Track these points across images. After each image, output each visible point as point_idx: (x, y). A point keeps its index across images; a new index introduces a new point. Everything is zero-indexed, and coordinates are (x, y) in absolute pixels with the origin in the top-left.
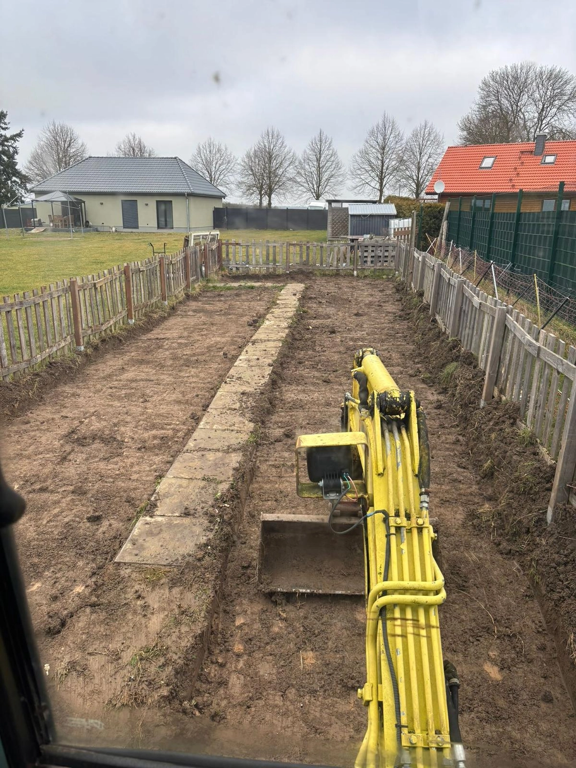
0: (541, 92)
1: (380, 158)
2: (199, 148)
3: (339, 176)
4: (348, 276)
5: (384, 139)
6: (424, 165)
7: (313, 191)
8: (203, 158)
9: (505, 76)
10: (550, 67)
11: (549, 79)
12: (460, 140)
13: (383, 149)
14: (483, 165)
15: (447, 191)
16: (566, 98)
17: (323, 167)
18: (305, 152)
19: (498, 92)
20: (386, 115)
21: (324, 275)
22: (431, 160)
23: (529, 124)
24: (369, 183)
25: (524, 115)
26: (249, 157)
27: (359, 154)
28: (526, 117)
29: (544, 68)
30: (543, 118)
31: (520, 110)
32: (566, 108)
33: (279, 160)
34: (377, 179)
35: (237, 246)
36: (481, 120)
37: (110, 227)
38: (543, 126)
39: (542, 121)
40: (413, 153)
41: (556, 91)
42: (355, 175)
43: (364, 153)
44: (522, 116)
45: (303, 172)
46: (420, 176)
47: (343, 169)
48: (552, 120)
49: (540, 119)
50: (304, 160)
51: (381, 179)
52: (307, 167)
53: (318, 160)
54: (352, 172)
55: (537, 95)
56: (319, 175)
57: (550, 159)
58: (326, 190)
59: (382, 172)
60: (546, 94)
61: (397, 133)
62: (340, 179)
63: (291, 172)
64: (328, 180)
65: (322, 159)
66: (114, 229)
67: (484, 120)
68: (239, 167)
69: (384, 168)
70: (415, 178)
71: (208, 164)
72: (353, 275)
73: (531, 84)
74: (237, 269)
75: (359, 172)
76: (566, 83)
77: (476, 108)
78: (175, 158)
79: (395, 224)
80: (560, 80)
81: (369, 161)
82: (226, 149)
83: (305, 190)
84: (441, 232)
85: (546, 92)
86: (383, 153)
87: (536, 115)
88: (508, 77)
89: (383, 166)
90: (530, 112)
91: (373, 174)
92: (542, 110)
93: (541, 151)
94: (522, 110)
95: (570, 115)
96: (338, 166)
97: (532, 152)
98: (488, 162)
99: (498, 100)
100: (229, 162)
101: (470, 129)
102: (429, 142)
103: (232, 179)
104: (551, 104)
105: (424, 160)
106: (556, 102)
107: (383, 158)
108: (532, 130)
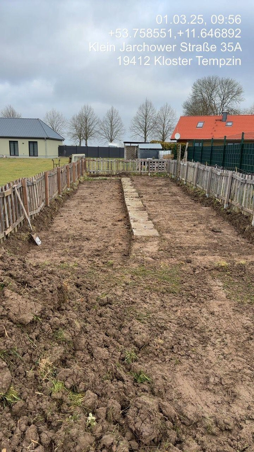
0: (223, 90)
1: (145, 121)
2: (47, 114)
3: (122, 130)
4: (146, 175)
5: (147, 111)
6: (166, 125)
7: (108, 138)
8: (49, 119)
9: (204, 82)
10: (226, 78)
11: (226, 84)
12: (183, 113)
13: (146, 116)
14: (198, 126)
15: (181, 138)
16: (235, 93)
17: (114, 125)
18: (104, 117)
19: (201, 90)
20: (147, 100)
21: (135, 175)
22: (170, 123)
23: (217, 106)
24: (139, 134)
25: (214, 102)
26: (74, 119)
27: (133, 119)
28: (216, 103)
29: (224, 78)
30: (224, 103)
31: (213, 99)
32: (235, 99)
33: (91, 121)
34: (143, 132)
35: (94, 161)
36: (193, 104)
37: (3, 155)
38: (224, 107)
39: (223, 105)
40: (161, 119)
41: (230, 90)
42: (132, 130)
43: (137, 119)
44: (213, 102)
45: (103, 128)
46: (164, 131)
47: (124, 127)
48: (228, 104)
49: (223, 104)
50: (104, 122)
51: (145, 132)
52: (105, 125)
53: (111, 122)
54: (130, 128)
55: (220, 92)
56: (112, 130)
57: (229, 124)
58: (116, 137)
59: (145, 129)
60: (225, 91)
61: (153, 109)
62: (123, 132)
63: (97, 128)
64: (116, 132)
65: (113, 121)
66: (5, 156)
67: (195, 103)
68: (69, 124)
69: (147, 126)
70: (162, 132)
71: (52, 123)
72: (148, 175)
73: (217, 86)
74: (94, 172)
75: (134, 129)
76: (234, 86)
77: (191, 97)
78: (38, 119)
79: (162, 153)
80: (232, 85)
81: (139, 123)
82: (62, 115)
83: (104, 137)
84: (184, 157)
85: (225, 90)
86: (146, 119)
87: (220, 102)
88: (206, 82)
89: (146, 126)
90: (217, 101)
91: (141, 130)
92: (223, 99)
93: (225, 120)
94: (213, 100)
95: (237, 102)
96: (122, 125)
97: (221, 120)
98: (200, 125)
99: (201, 94)
100: (63, 122)
101: (188, 108)
102: (169, 114)
103: (65, 131)
104: (228, 96)
105: (166, 122)
106: (230, 96)
107: (146, 121)
108: (219, 109)
